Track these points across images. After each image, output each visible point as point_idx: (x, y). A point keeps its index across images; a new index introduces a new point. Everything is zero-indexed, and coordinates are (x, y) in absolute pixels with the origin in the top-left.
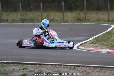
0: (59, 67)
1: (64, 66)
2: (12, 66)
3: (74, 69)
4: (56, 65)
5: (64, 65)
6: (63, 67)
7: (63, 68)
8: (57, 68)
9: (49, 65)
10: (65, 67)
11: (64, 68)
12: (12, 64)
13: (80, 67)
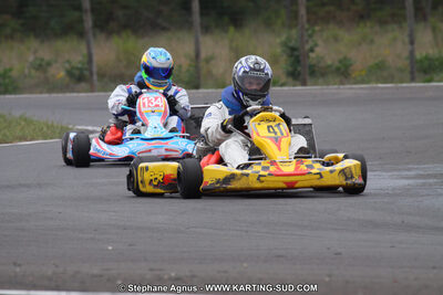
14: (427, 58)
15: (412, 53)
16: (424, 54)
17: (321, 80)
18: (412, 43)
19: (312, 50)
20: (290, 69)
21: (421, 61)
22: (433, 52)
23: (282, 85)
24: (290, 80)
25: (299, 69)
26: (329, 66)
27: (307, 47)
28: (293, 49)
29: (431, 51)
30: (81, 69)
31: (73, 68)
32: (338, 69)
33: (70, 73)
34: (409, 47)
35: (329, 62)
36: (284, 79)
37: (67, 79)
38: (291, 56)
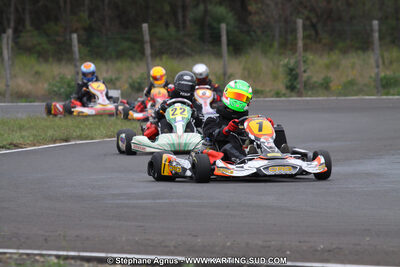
14: (385, 77)
15: (377, 74)
16: (384, 75)
17: (310, 93)
19: (305, 71)
20: (289, 84)
21: (381, 80)
22: (389, 73)
23: (284, 95)
24: (288, 92)
26: (316, 82)
27: (303, 69)
28: (292, 70)
29: (388, 73)
30: (139, 84)
31: (134, 82)
32: (322, 84)
33: (132, 86)
34: (376, 70)
35: (314, 79)
36: (284, 91)
37: (130, 91)
38: (290, 74)
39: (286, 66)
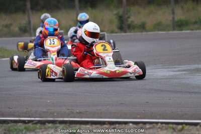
0: (149, 128)
1: (164, 125)
2: (49, 128)
3: (182, 130)
4: (145, 123)
5: (162, 123)
6: (159, 128)
7: (159, 130)
8: (146, 129)
9: (131, 124)
10: (164, 128)
11: (161, 129)
12: (50, 125)
13: (198, 127)
15: (173, 18)
16: (179, 18)
18: (173, 13)
19: (129, 17)
20: (119, 26)
21: (177, 22)
23: (116, 33)
24: (119, 31)
25: (123, 26)
27: (127, 16)
32: (140, 26)
35: (136, 22)
36: (116, 30)
39: (117, 14)
